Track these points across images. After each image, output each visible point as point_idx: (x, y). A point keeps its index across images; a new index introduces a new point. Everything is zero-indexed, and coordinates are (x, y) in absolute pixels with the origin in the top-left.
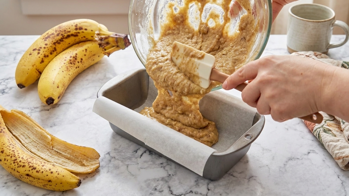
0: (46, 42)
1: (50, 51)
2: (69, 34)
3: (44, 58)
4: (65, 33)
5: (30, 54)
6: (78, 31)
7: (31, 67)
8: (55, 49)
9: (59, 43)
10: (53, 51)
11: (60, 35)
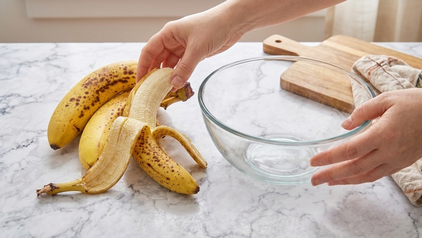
0: (86, 90)
1: (91, 101)
2: (115, 79)
3: (84, 111)
4: (111, 78)
5: (67, 106)
6: (127, 75)
7: (67, 123)
8: (98, 99)
9: (103, 91)
10: (96, 101)
11: (105, 80)
